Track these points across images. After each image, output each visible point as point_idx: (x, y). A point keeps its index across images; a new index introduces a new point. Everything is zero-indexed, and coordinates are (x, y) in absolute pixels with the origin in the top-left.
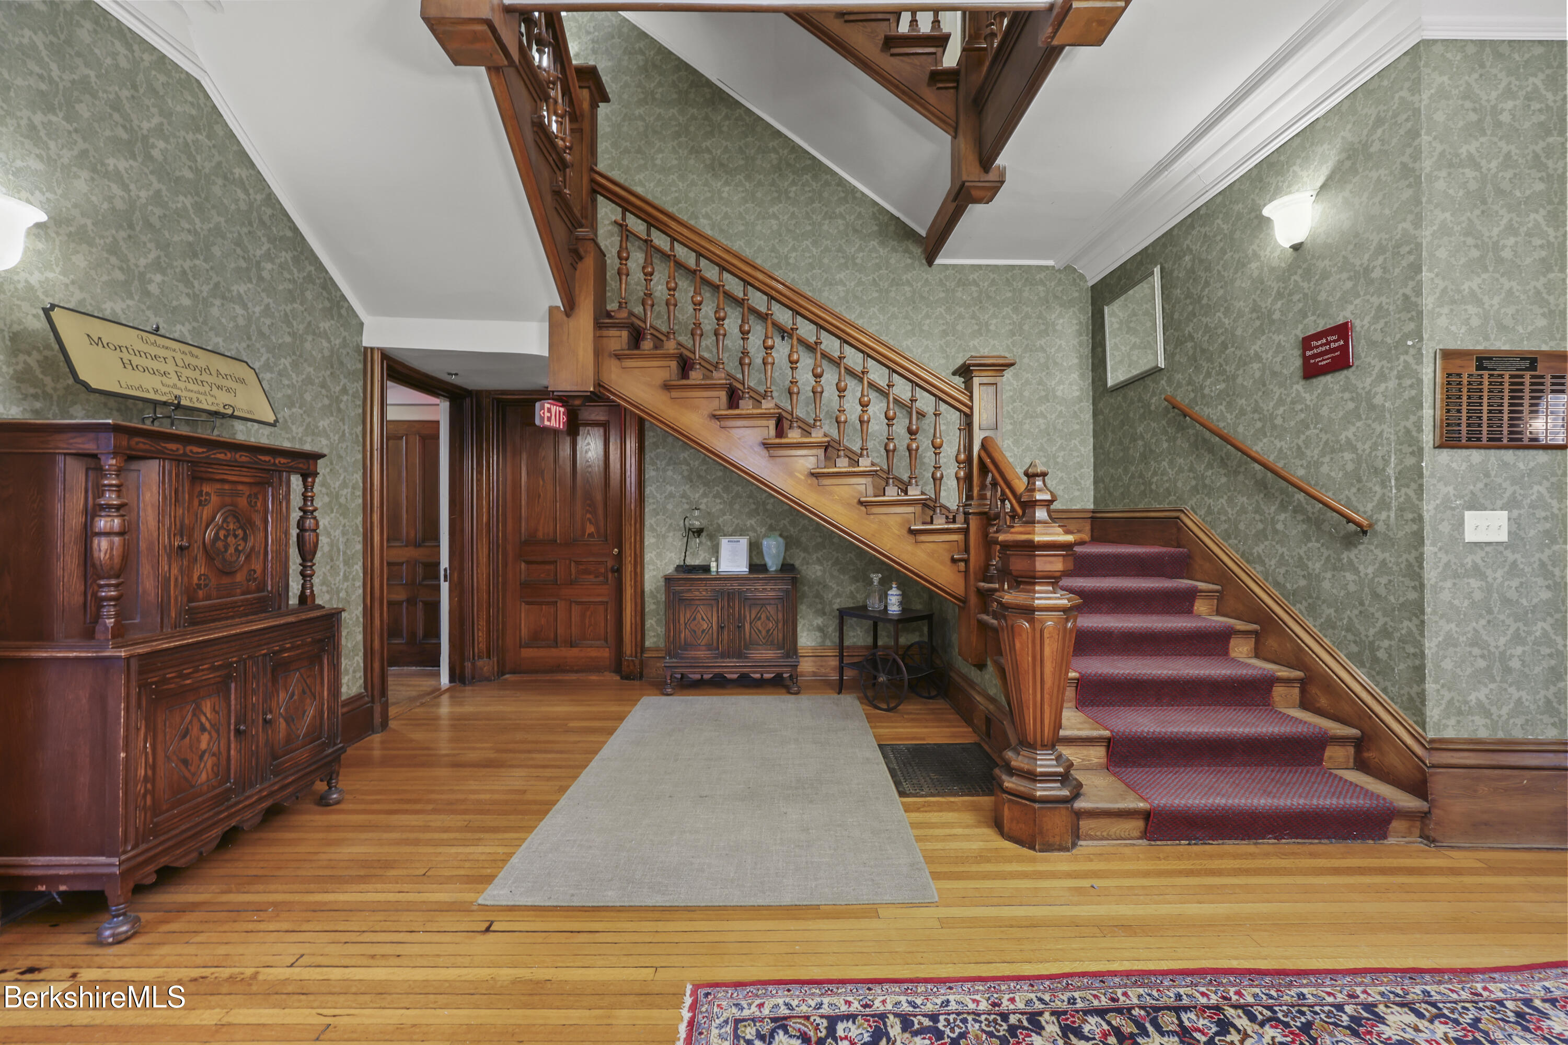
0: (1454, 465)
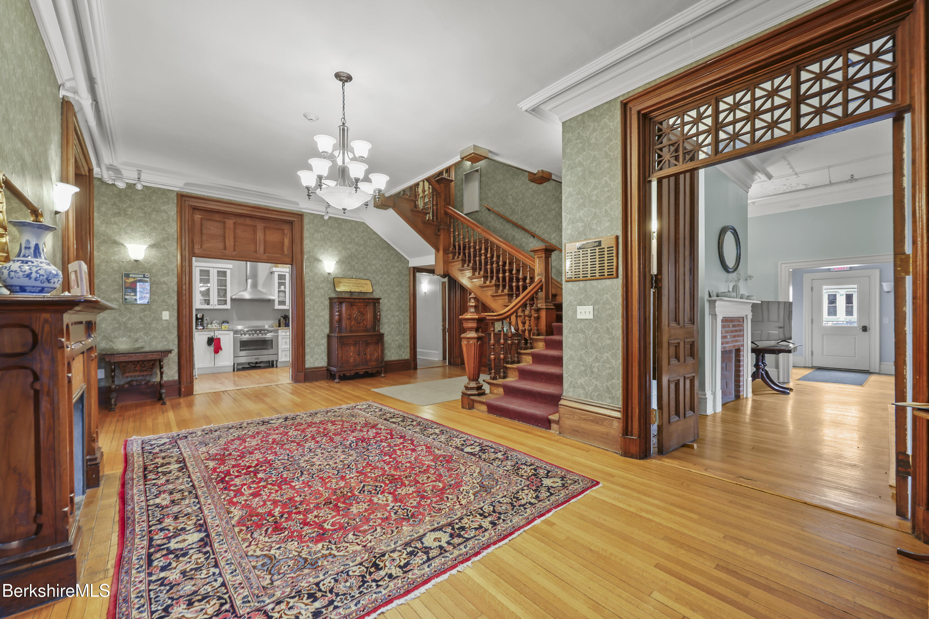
0: (574, 288)
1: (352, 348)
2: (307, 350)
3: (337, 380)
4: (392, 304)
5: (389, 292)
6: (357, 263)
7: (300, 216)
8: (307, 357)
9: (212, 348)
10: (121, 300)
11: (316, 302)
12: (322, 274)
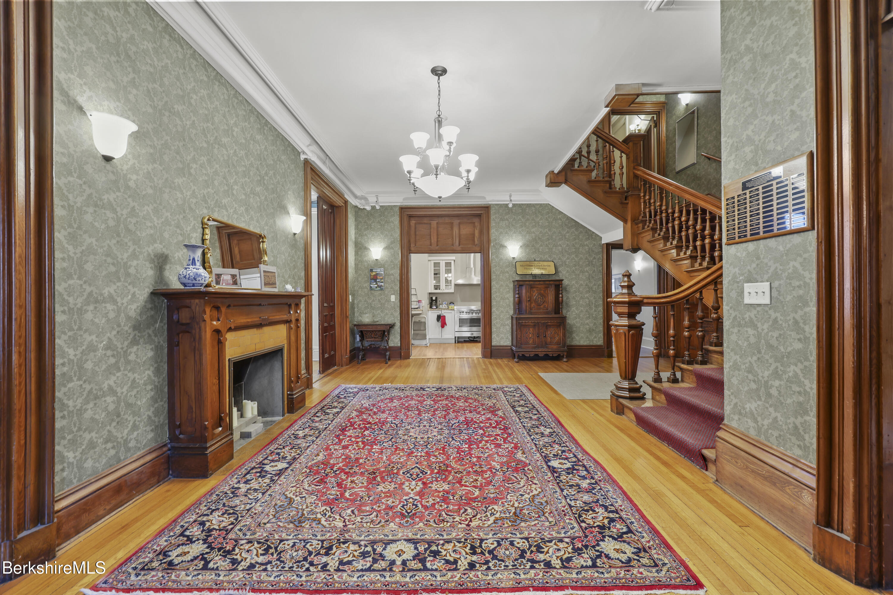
0: (739, 254)
1: (531, 329)
2: (494, 329)
3: (516, 360)
4: (581, 285)
5: (577, 272)
6: (541, 246)
7: (487, 208)
8: (494, 336)
9: (440, 324)
10: (369, 288)
11: (502, 286)
12: (506, 259)
